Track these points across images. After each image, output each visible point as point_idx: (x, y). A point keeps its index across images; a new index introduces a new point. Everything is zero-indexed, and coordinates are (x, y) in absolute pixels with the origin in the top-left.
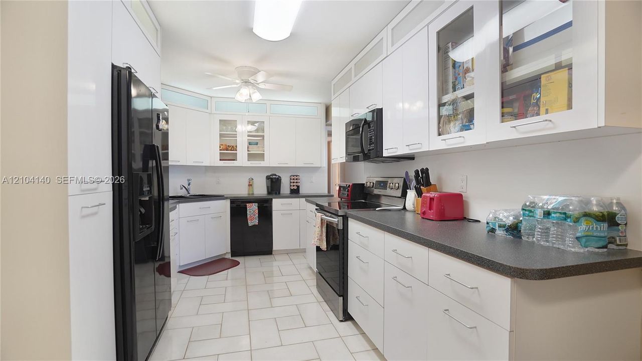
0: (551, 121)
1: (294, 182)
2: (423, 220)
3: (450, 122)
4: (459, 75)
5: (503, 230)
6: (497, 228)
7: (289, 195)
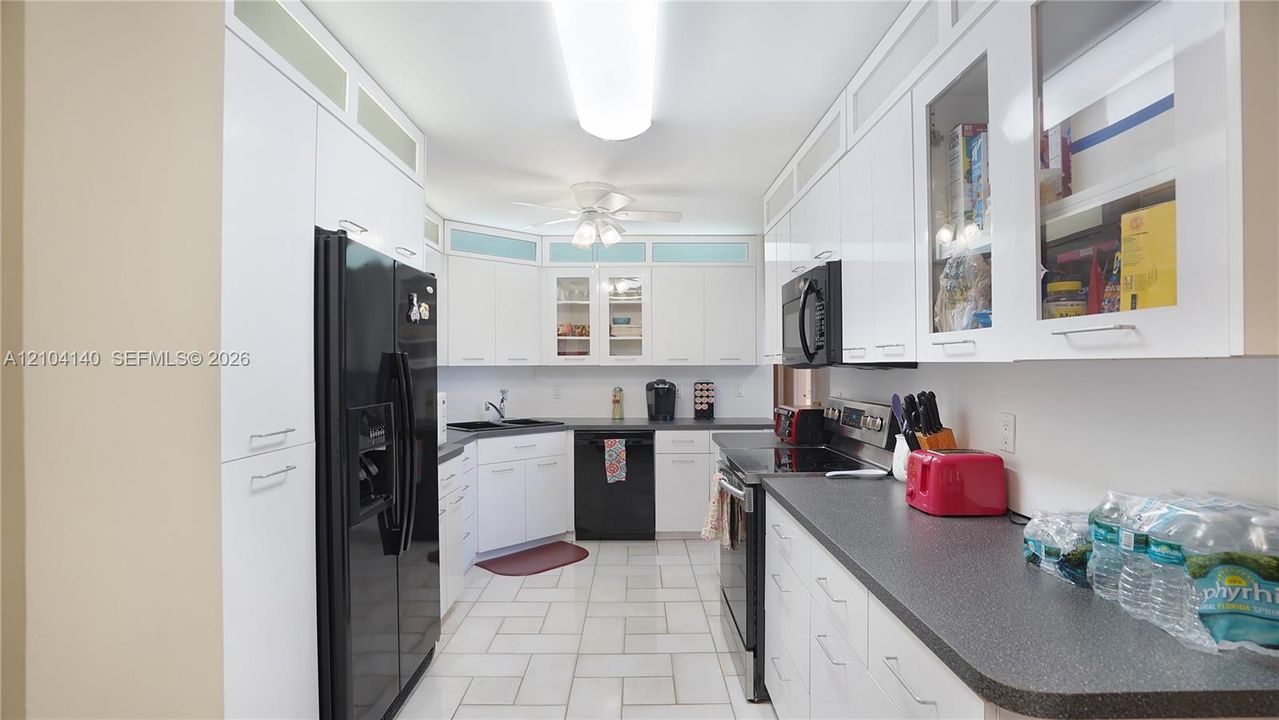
0: (1133, 328)
1: (702, 397)
2: (912, 510)
3: (954, 303)
4: (979, 196)
5: (1055, 563)
6: (1043, 556)
7: (692, 423)
